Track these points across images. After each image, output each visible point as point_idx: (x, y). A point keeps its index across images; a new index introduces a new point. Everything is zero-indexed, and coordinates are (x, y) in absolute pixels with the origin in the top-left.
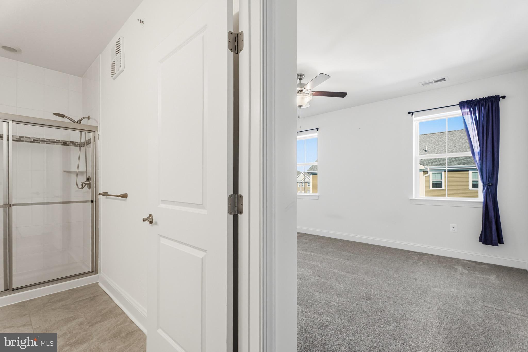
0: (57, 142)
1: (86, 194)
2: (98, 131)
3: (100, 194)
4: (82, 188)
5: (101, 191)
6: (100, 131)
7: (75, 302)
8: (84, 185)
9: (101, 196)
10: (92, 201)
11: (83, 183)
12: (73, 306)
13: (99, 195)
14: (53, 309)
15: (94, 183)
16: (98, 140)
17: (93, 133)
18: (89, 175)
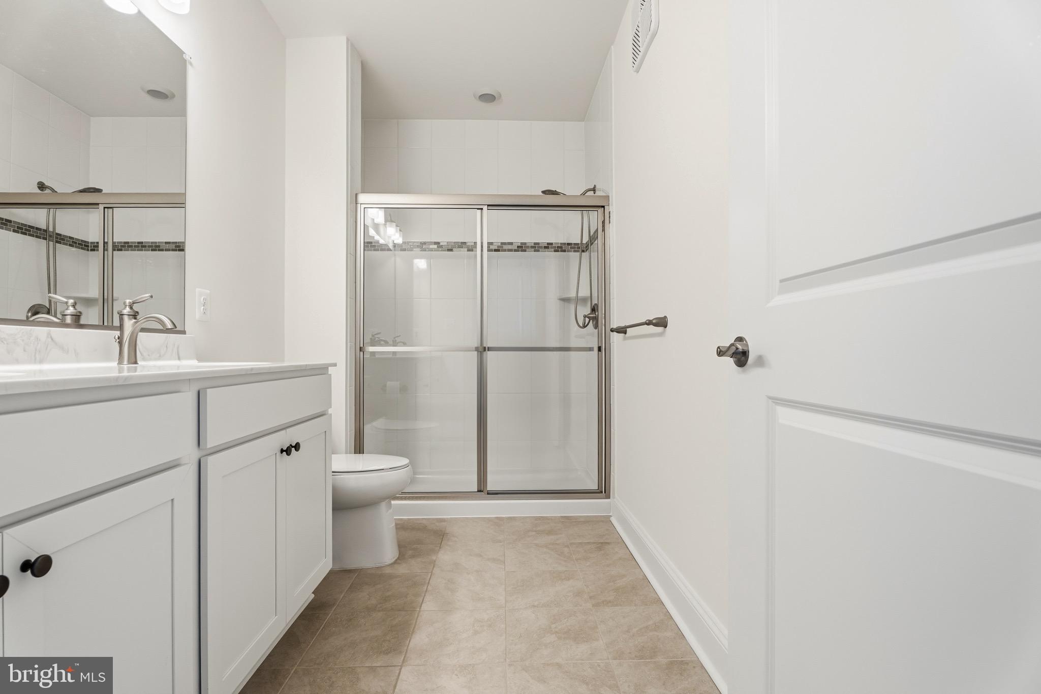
0: (548, 246)
1: (589, 338)
2: (609, 206)
3: (612, 330)
4: (585, 326)
5: (615, 325)
6: (612, 205)
7: (571, 544)
8: (587, 320)
9: (615, 333)
10: (600, 349)
11: (585, 317)
12: (566, 550)
13: (611, 332)
14: (537, 545)
15: (603, 316)
16: (610, 223)
17: (601, 210)
18: (595, 301)
